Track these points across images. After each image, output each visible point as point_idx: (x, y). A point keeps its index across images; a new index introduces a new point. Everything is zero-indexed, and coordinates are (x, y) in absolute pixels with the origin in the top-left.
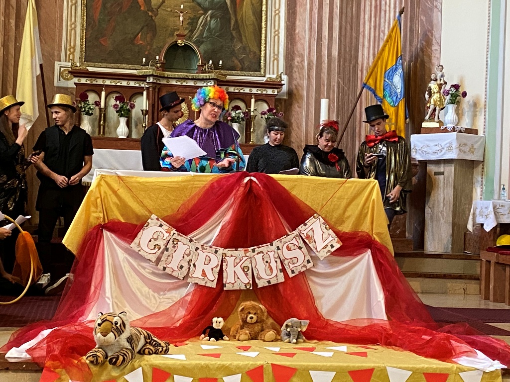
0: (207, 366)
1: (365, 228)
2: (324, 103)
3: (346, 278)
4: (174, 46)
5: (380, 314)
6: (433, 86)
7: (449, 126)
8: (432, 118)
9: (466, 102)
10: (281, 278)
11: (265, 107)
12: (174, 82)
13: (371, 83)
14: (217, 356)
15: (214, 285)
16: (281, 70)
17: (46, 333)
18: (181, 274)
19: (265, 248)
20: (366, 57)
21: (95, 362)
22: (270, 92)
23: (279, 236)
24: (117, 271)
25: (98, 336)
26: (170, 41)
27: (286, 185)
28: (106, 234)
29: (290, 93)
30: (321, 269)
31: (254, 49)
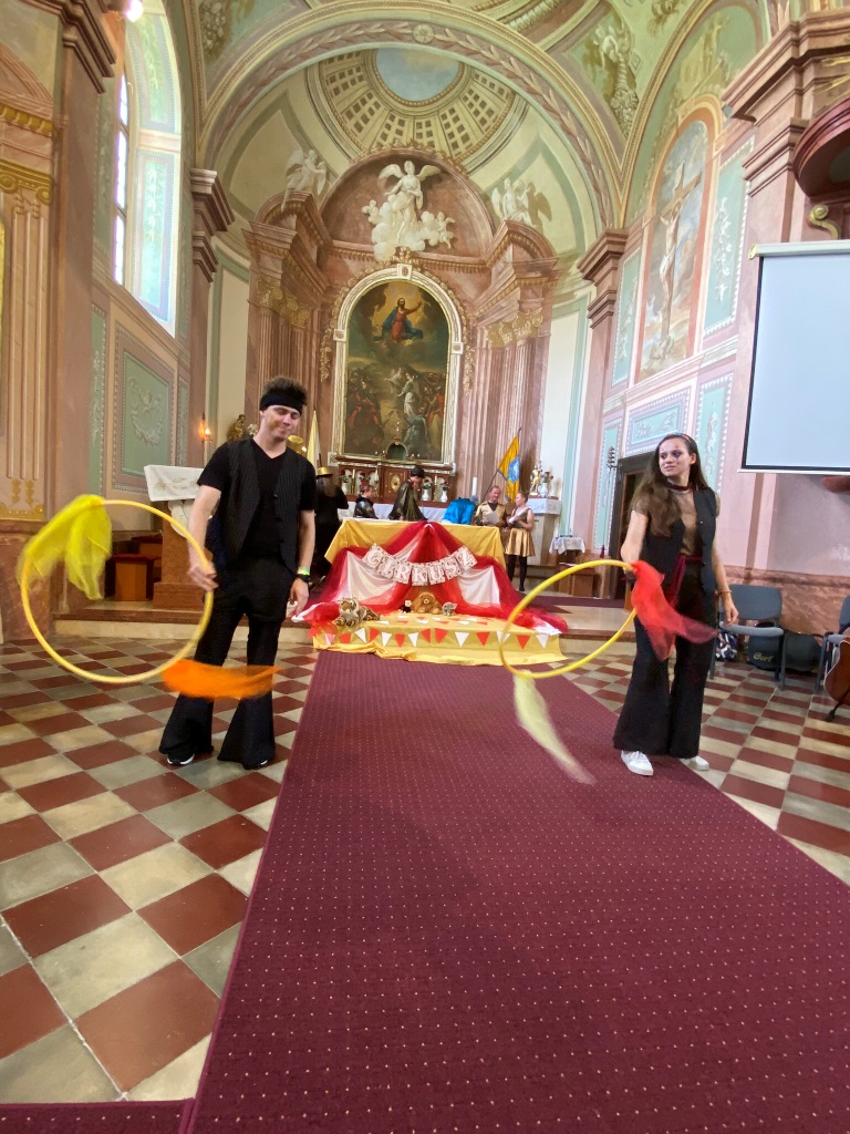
0: (399, 629)
1: (491, 554)
2: (475, 480)
3: (480, 580)
4: (393, 445)
5: (496, 600)
6: (535, 472)
7: (543, 495)
8: (534, 490)
9: (553, 482)
10: (444, 580)
11: (443, 481)
12: (392, 466)
13: (501, 469)
14: (406, 622)
15: (407, 582)
16: (453, 459)
17: (314, 606)
18: (389, 576)
19: (435, 563)
20: (499, 454)
21: (339, 624)
22: (445, 472)
23: (443, 557)
24: (355, 574)
25: (341, 610)
26: (391, 442)
27: (448, 529)
28: (349, 553)
29: (457, 473)
30: (466, 575)
31: (437, 447)
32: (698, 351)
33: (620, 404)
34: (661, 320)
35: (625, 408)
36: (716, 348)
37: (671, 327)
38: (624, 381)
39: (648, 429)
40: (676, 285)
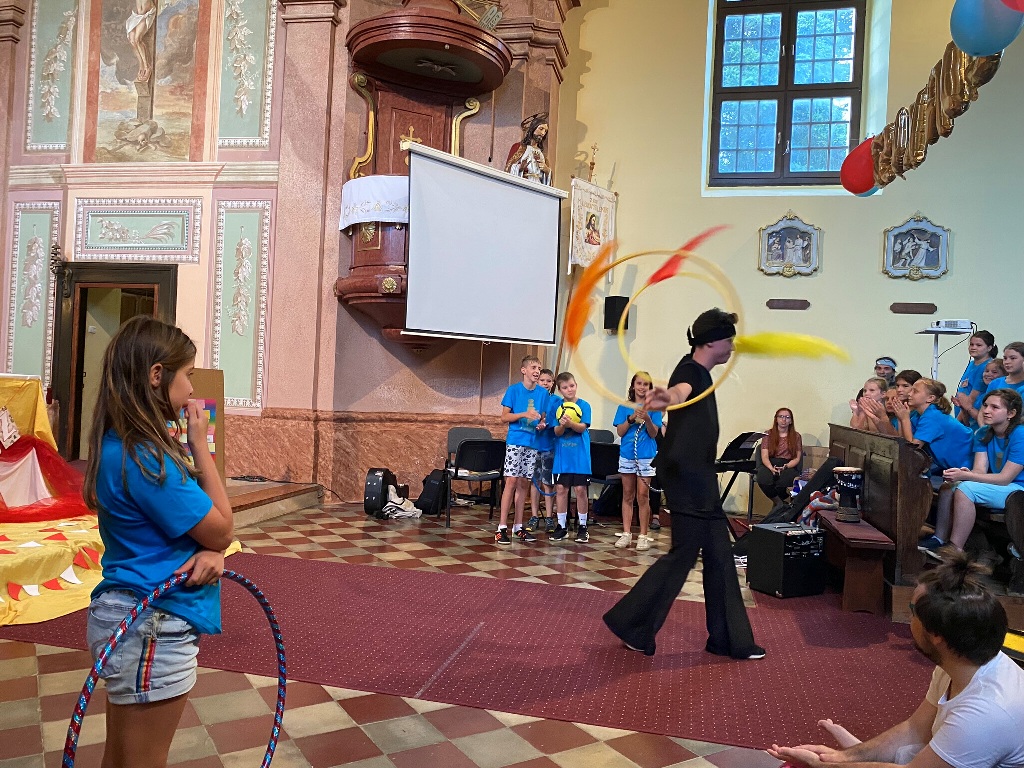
32: (211, 158)
33: (52, 181)
34: (135, 94)
35: (65, 189)
36: (242, 165)
37: (156, 112)
38: (59, 150)
39: (123, 232)
40: (160, 62)
